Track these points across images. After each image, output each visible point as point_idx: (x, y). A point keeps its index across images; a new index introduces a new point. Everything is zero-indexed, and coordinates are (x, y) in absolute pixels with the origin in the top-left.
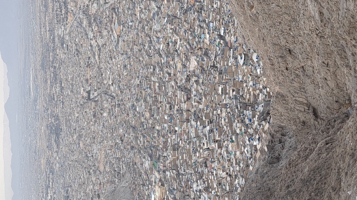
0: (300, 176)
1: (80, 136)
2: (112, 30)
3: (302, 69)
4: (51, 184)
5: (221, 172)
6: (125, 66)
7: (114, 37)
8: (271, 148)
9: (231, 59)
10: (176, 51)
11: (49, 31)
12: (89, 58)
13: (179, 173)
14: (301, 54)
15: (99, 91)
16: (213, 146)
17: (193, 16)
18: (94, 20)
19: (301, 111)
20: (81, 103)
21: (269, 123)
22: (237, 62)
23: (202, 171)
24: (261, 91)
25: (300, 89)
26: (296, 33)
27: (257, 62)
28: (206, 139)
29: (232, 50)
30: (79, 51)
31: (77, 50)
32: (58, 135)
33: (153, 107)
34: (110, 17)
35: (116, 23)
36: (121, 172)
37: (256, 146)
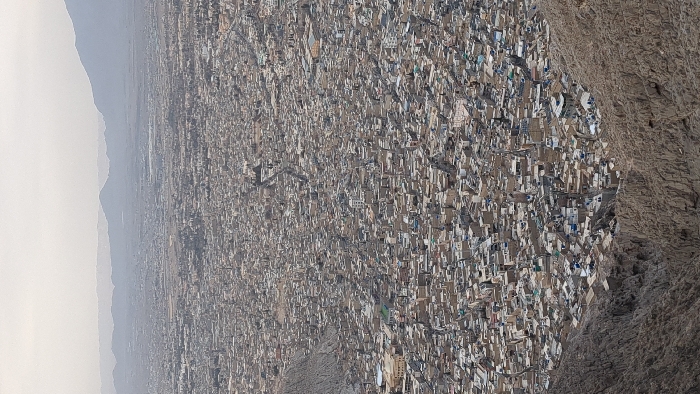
0: (676, 340)
1: (241, 254)
2: (302, 47)
3: (682, 125)
4: (186, 344)
5: (515, 330)
6: (327, 120)
7: (306, 61)
8: (616, 283)
9: (538, 104)
10: (428, 89)
11: (183, 50)
12: (259, 102)
13: (430, 329)
14: (681, 95)
15: (277, 168)
16: (500, 277)
17: (460, 19)
18: (269, 29)
19: (679, 210)
20: (244, 190)
21: (612, 232)
22: (549, 110)
23: (478, 327)
24: (597, 169)
25: (678, 165)
26: (672, 50)
27: (589, 110)
28: (485, 264)
29: (539, 86)
30: (239, 90)
31: (235, 86)
32: (199, 251)
33: (380, 200)
34: (299, 22)
35: (311, 34)
36: (319, 326)
37: (585, 278)
